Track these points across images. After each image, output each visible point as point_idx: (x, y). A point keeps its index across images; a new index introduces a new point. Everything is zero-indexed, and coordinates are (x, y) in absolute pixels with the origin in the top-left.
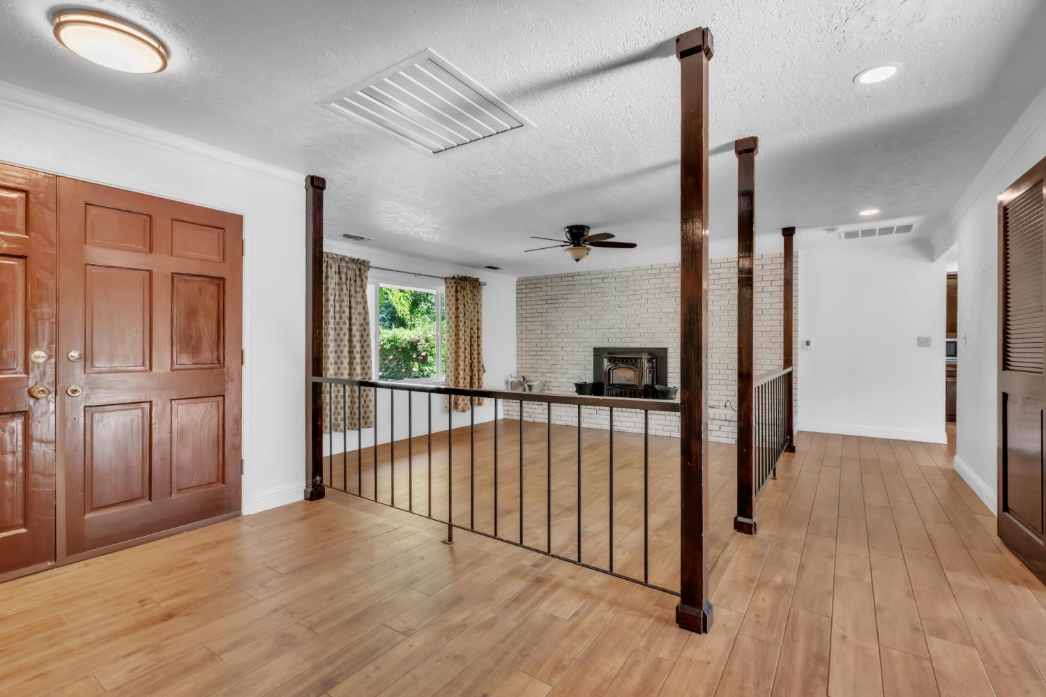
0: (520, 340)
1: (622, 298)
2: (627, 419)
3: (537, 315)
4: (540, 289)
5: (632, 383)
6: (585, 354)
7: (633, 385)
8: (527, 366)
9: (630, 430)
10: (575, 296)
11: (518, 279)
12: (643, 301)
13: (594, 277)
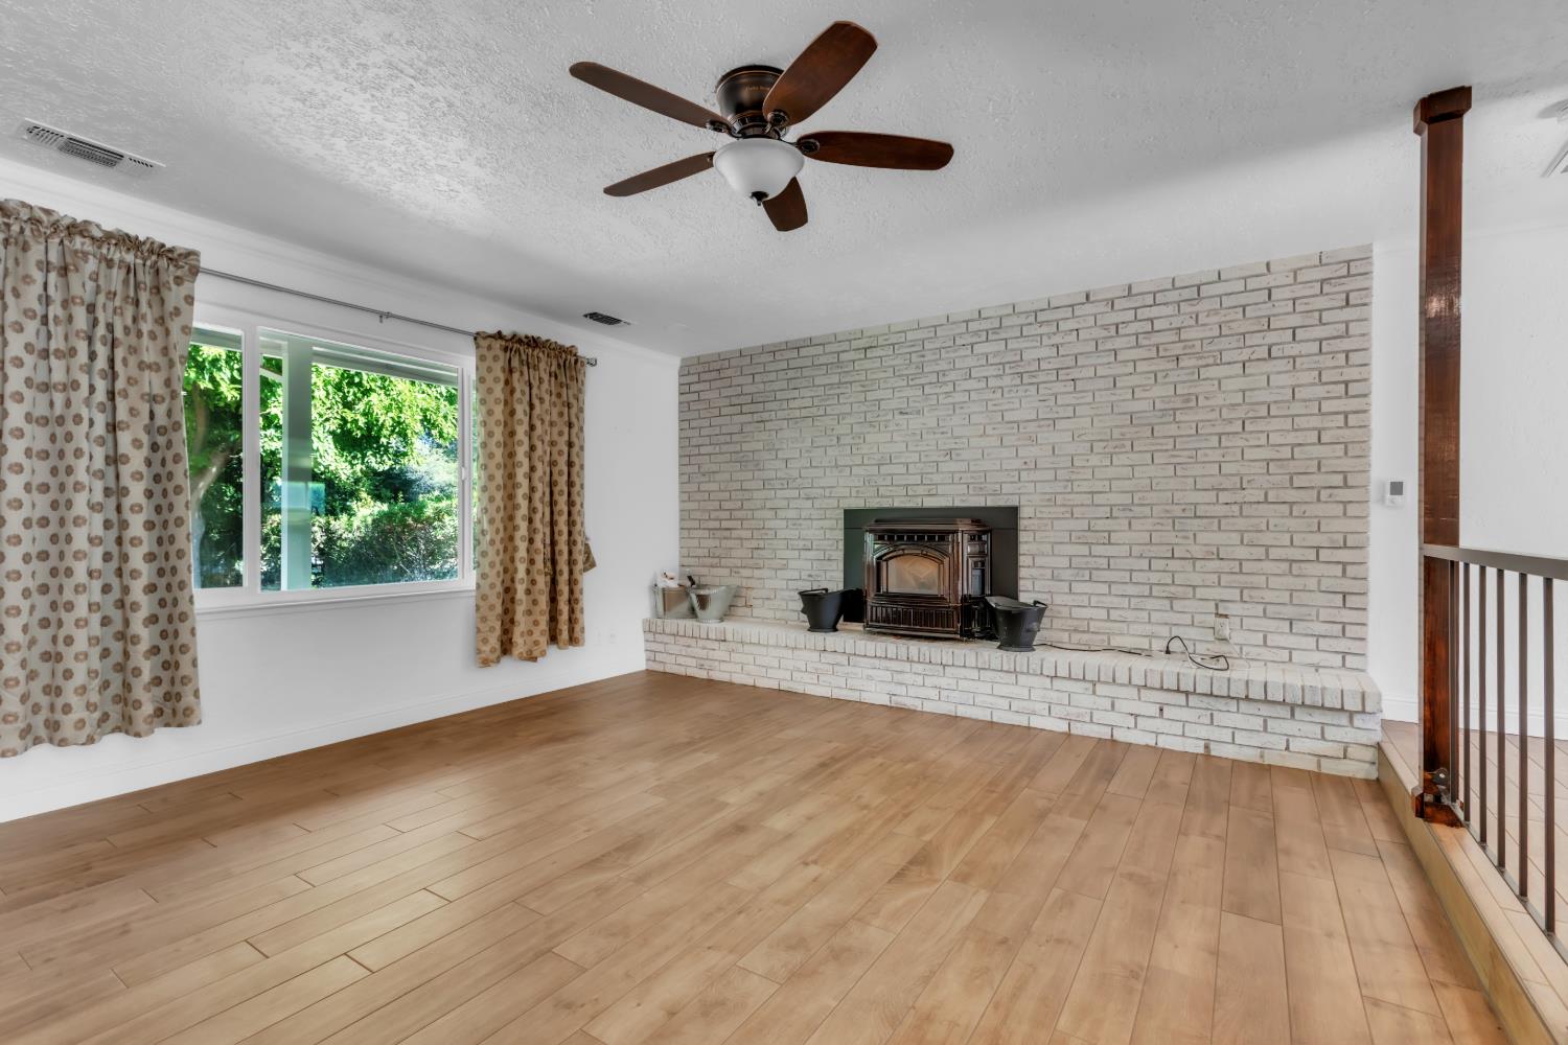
0: (686, 496)
1: (909, 392)
2: (919, 680)
3: (722, 439)
4: (727, 382)
5: (934, 592)
6: (827, 524)
7: (935, 598)
8: (700, 552)
9: (929, 707)
10: (804, 392)
11: (683, 360)
12: (959, 397)
13: (845, 346)
